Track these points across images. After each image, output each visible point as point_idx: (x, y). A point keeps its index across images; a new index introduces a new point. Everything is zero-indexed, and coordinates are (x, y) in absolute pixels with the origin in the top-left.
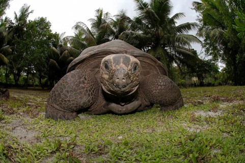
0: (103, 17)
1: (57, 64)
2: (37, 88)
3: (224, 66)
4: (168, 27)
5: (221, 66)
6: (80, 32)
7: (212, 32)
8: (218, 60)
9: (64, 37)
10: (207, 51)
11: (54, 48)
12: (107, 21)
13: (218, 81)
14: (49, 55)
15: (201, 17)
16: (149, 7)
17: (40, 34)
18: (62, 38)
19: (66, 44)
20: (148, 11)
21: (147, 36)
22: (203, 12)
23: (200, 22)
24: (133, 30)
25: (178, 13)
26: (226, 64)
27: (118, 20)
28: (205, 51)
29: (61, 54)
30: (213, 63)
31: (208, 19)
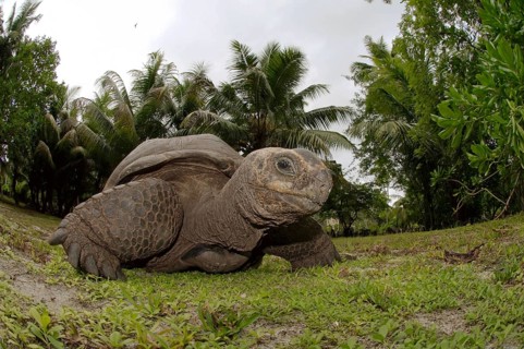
0: (159, 72)
1: (50, 155)
2: (6, 197)
3: (402, 194)
4: (288, 113)
5: (395, 194)
6: (107, 94)
7: (383, 128)
8: (387, 183)
9: (76, 97)
10: (366, 164)
11: (52, 117)
12: (166, 83)
13: (385, 226)
14: (38, 130)
15: (363, 97)
16: (259, 65)
17: (34, 76)
18: (71, 100)
19: (74, 114)
20: (253, 74)
21: (240, 127)
22: (371, 85)
23: (360, 105)
24: (214, 111)
25: (316, 84)
26: (408, 191)
27: (187, 83)
28: (361, 165)
29: (62, 134)
30: (376, 191)
31: (379, 100)
